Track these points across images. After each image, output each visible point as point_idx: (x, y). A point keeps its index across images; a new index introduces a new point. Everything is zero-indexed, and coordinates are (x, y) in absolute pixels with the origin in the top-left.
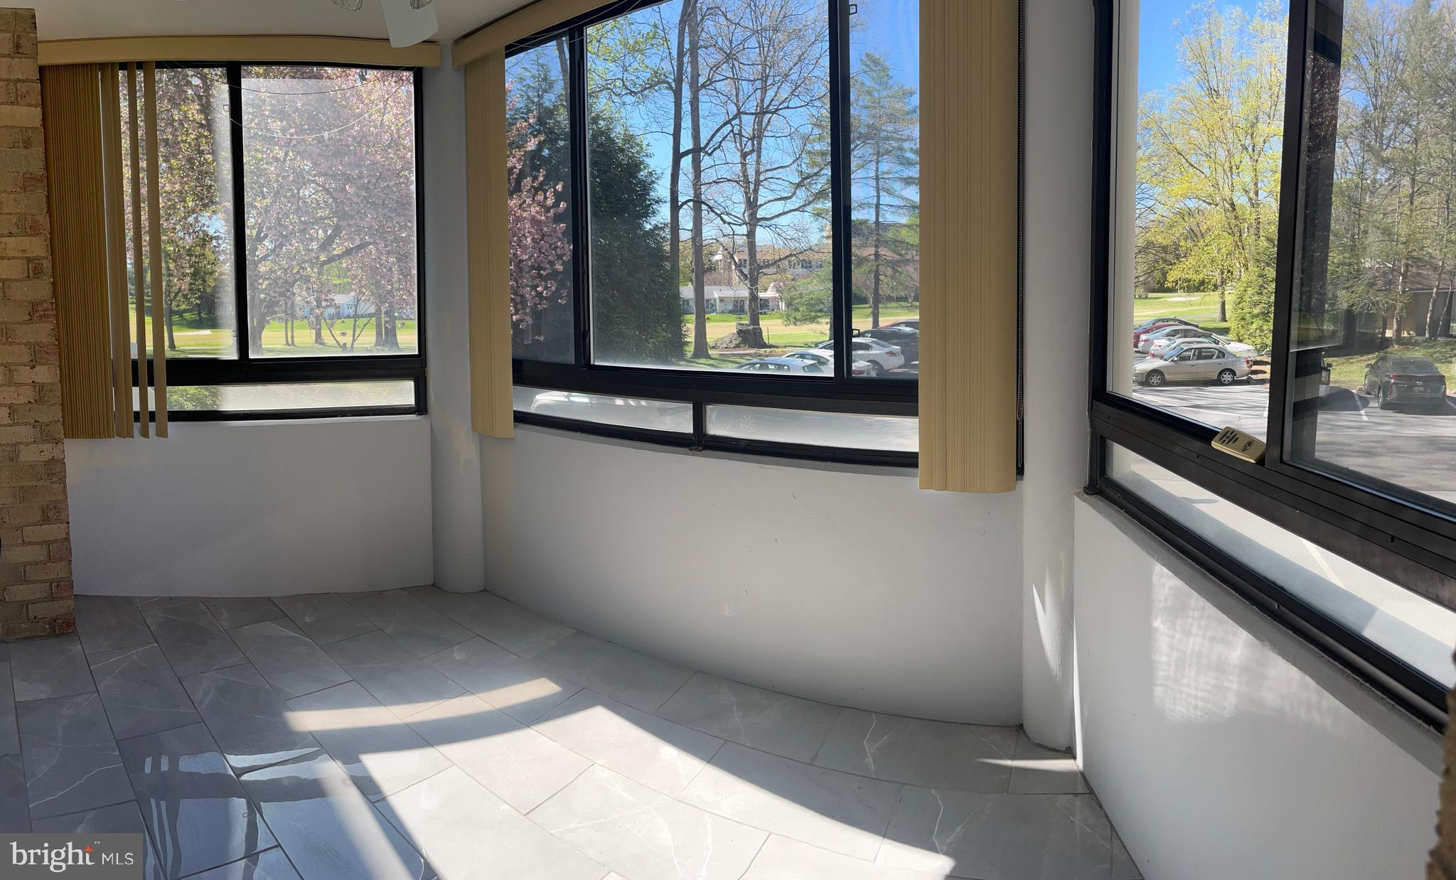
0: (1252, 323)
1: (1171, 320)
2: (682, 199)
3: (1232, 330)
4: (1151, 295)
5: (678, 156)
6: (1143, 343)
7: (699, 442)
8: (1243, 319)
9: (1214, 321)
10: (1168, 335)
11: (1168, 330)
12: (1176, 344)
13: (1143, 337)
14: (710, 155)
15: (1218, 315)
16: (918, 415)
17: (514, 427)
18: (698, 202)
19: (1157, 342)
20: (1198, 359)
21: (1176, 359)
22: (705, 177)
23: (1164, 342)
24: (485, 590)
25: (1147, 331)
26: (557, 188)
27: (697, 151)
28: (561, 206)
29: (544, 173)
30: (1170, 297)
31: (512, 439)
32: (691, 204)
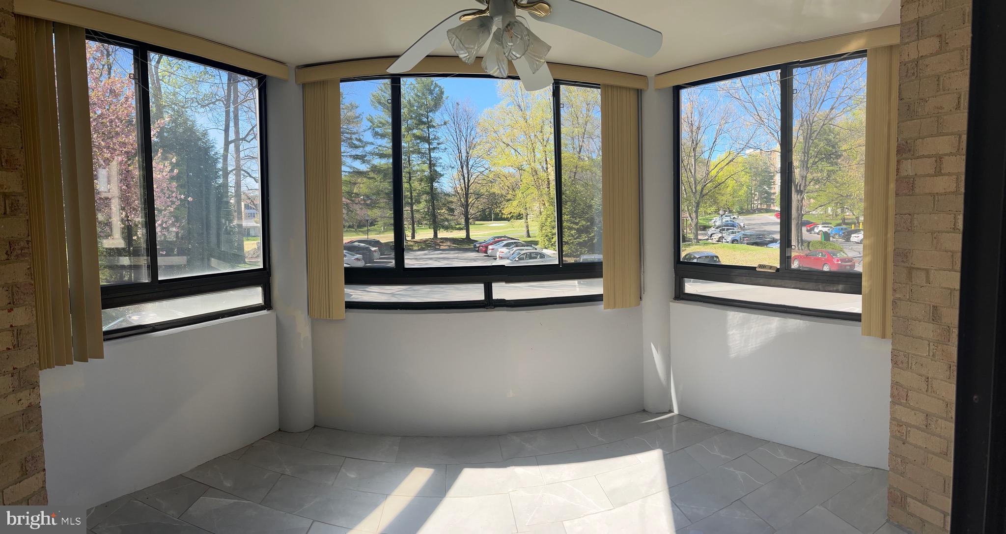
0: (553, 238)
1: (503, 237)
2: (230, 169)
3: (540, 242)
4: (477, 222)
5: (227, 143)
6: (491, 251)
7: (489, 303)
8: (547, 236)
9: (523, 237)
10: (504, 246)
11: (505, 242)
12: (514, 251)
13: (490, 247)
14: (249, 142)
15: (525, 233)
16: (602, 277)
17: (346, 312)
18: (238, 169)
19: (500, 250)
20: (530, 259)
21: (517, 259)
22: (242, 155)
23: (505, 250)
24: (315, 426)
25: (491, 244)
26: (173, 160)
27: (237, 140)
28: (175, 172)
29: (162, 151)
30: (491, 224)
31: (345, 319)
32: (234, 172)
